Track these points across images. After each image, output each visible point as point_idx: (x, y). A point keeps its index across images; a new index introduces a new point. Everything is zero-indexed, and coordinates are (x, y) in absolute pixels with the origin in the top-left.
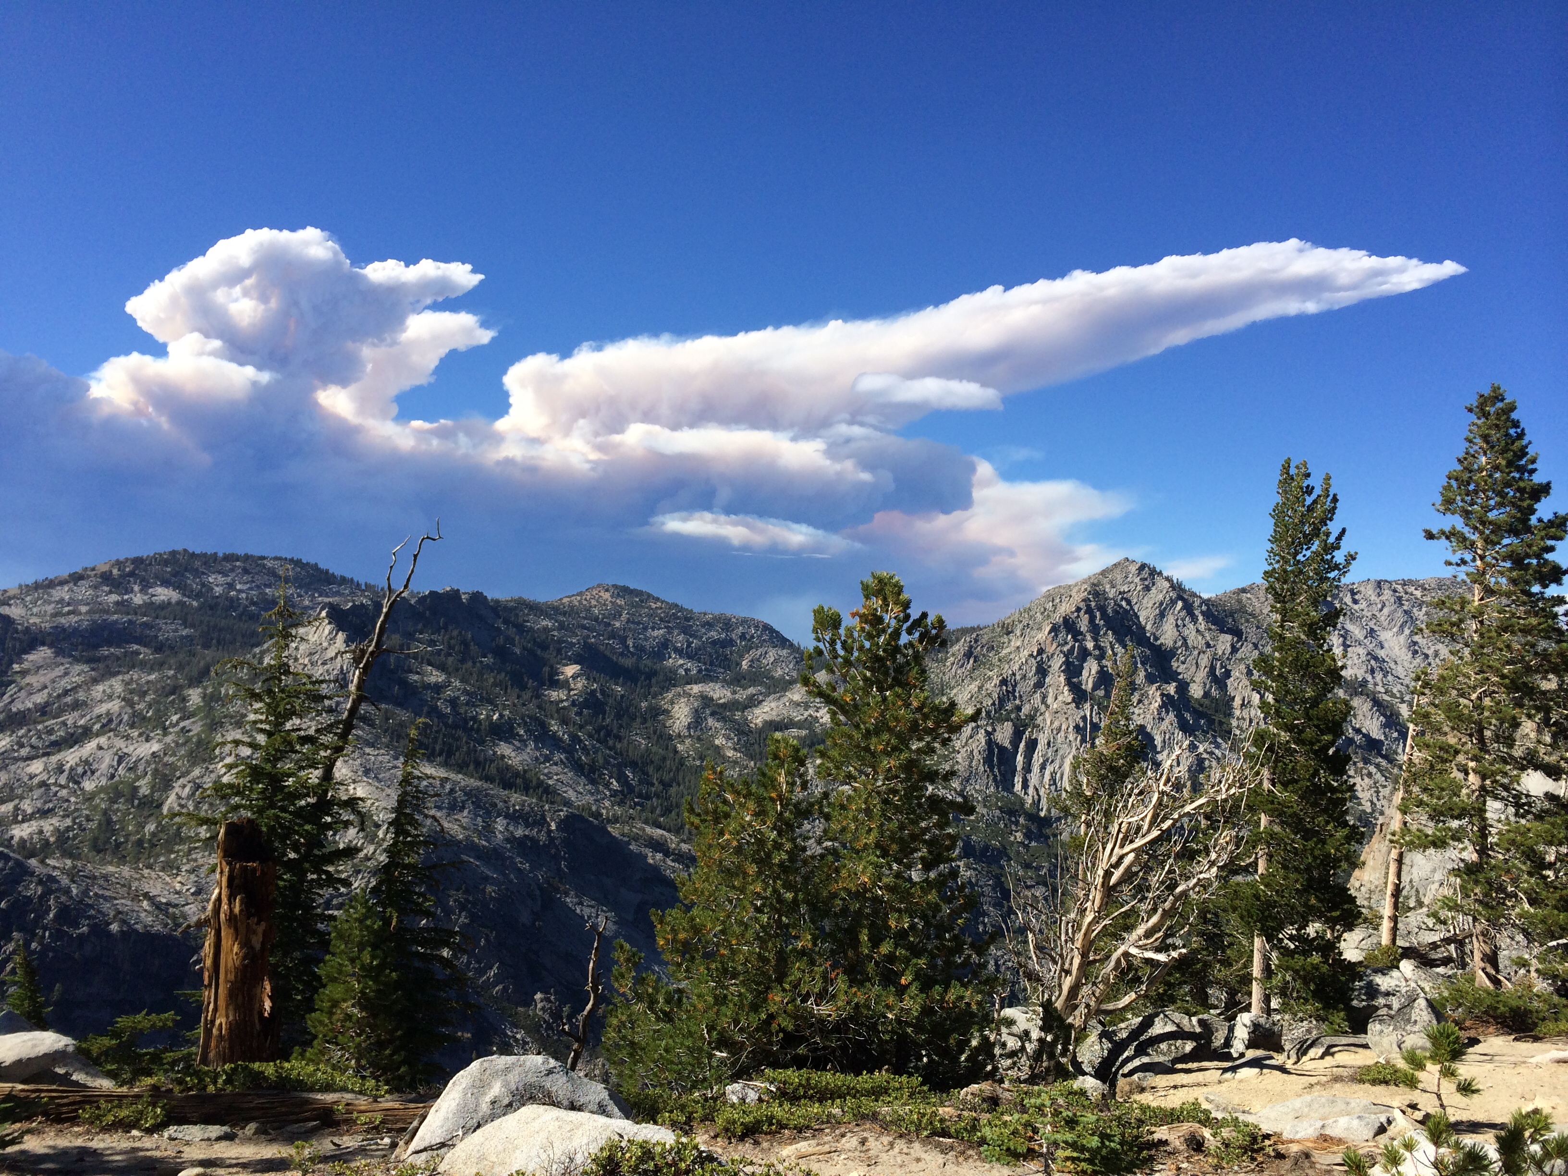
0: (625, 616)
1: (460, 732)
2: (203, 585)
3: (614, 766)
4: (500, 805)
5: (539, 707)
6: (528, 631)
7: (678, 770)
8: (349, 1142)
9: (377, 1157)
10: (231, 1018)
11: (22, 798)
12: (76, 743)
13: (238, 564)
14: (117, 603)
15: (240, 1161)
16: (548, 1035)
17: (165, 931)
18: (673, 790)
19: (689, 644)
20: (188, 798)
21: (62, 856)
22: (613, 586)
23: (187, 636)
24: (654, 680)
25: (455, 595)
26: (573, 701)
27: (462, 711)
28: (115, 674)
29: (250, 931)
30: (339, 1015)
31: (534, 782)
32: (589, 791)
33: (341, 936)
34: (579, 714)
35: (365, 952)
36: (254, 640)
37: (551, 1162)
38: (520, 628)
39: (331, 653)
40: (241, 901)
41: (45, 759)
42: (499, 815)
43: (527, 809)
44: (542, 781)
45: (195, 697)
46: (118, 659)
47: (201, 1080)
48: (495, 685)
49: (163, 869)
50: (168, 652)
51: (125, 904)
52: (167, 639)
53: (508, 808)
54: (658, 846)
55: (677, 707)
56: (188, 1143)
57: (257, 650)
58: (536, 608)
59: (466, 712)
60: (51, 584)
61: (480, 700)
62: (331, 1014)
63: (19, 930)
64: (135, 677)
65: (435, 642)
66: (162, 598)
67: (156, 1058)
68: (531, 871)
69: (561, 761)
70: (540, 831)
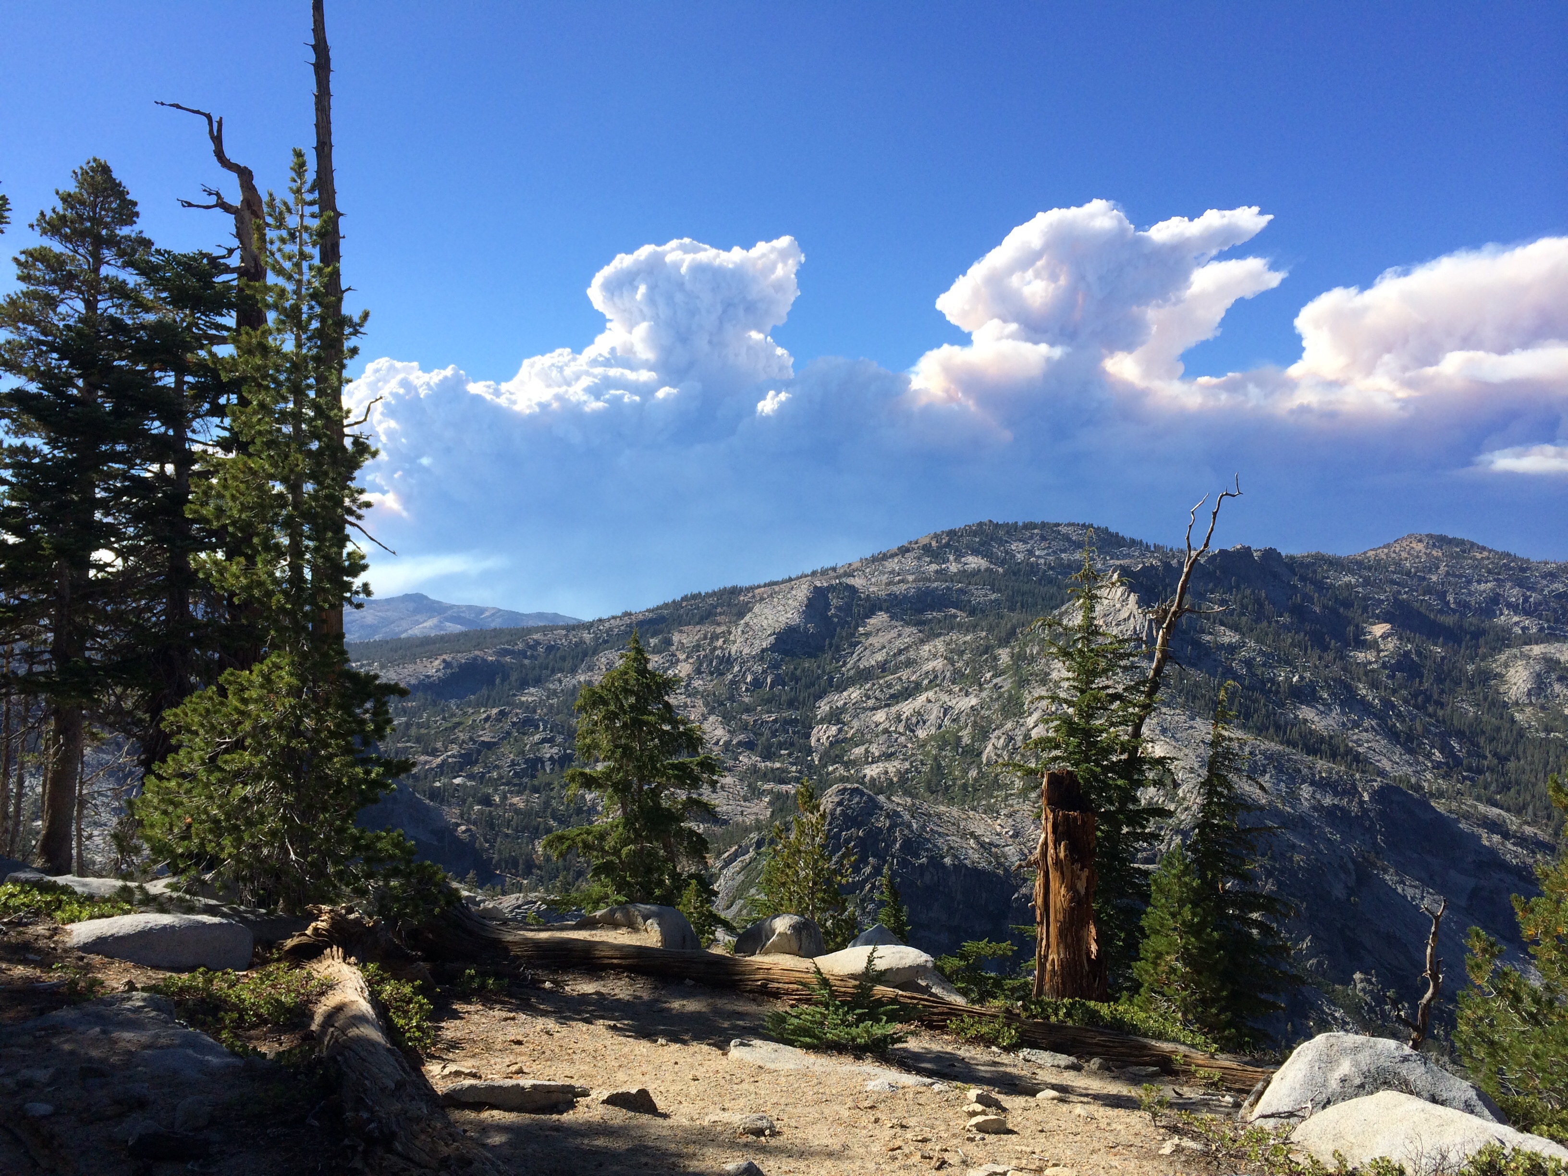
0: (1443, 569)
1: (1256, 695)
2: (1007, 552)
3: (1436, 735)
4: (1305, 771)
5: (1344, 669)
6: (1327, 589)
7: (1516, 742)
8: (1189, 1093)
9: (1221, 1113)
10: (1062, 956)
11: (871, 743)
12: (910, 696)
13: (1036, 531)
14: (937, 572)
15: (1090, 1092)
16: (1370, 1018)
17: (990, 868)
18: (1511, 765)
19: (1526, 599)
20: (1003, 749)
21: (904, 794)
22: (1427, 536)
23: (996, 600)
24: (1482, 641)
25: (1247, 552)
26: (1384, 662)
27: (1259, 673)
28: (939, 635)
29: (1075, 877)
30: (1163, 967)
31: (1342, 750)
32: (1408, 762)
33: (1160, 890)
34: (1392, 677)
35: (1186, 909)
36: (1053, 603)
37: (1421, 1155)
38: (1320, 586)
39: (1124, 614)
40: (1065, 846)
41: (886, 709)
42: (1304, 782)
43: (1335, 777)
44: (1351, 749)
45: (1004, 656)
46: (940, 621)
47: (1044, 1010)
48: (1293, 645)
49: (985, 812)
50: (980, 615)
51: (955, 840)
52: (979, 603)
53: (1313, 775)
54: (1494, 826)
55: (1512, 671)
56: (1040, 1067)
57: (1056, 612)
58: (1336, 564)
59: (1263, 673)
60: (885, 557)
61: (1279, 662)
62: (1156, 965)
63: (874, 857)
64: (954, 638)
65: (1227, 601)
66: (973, 566)
67: (998, 984)
68: (1342, 843)
69: (1372, 727)
70: (1350, 802)
